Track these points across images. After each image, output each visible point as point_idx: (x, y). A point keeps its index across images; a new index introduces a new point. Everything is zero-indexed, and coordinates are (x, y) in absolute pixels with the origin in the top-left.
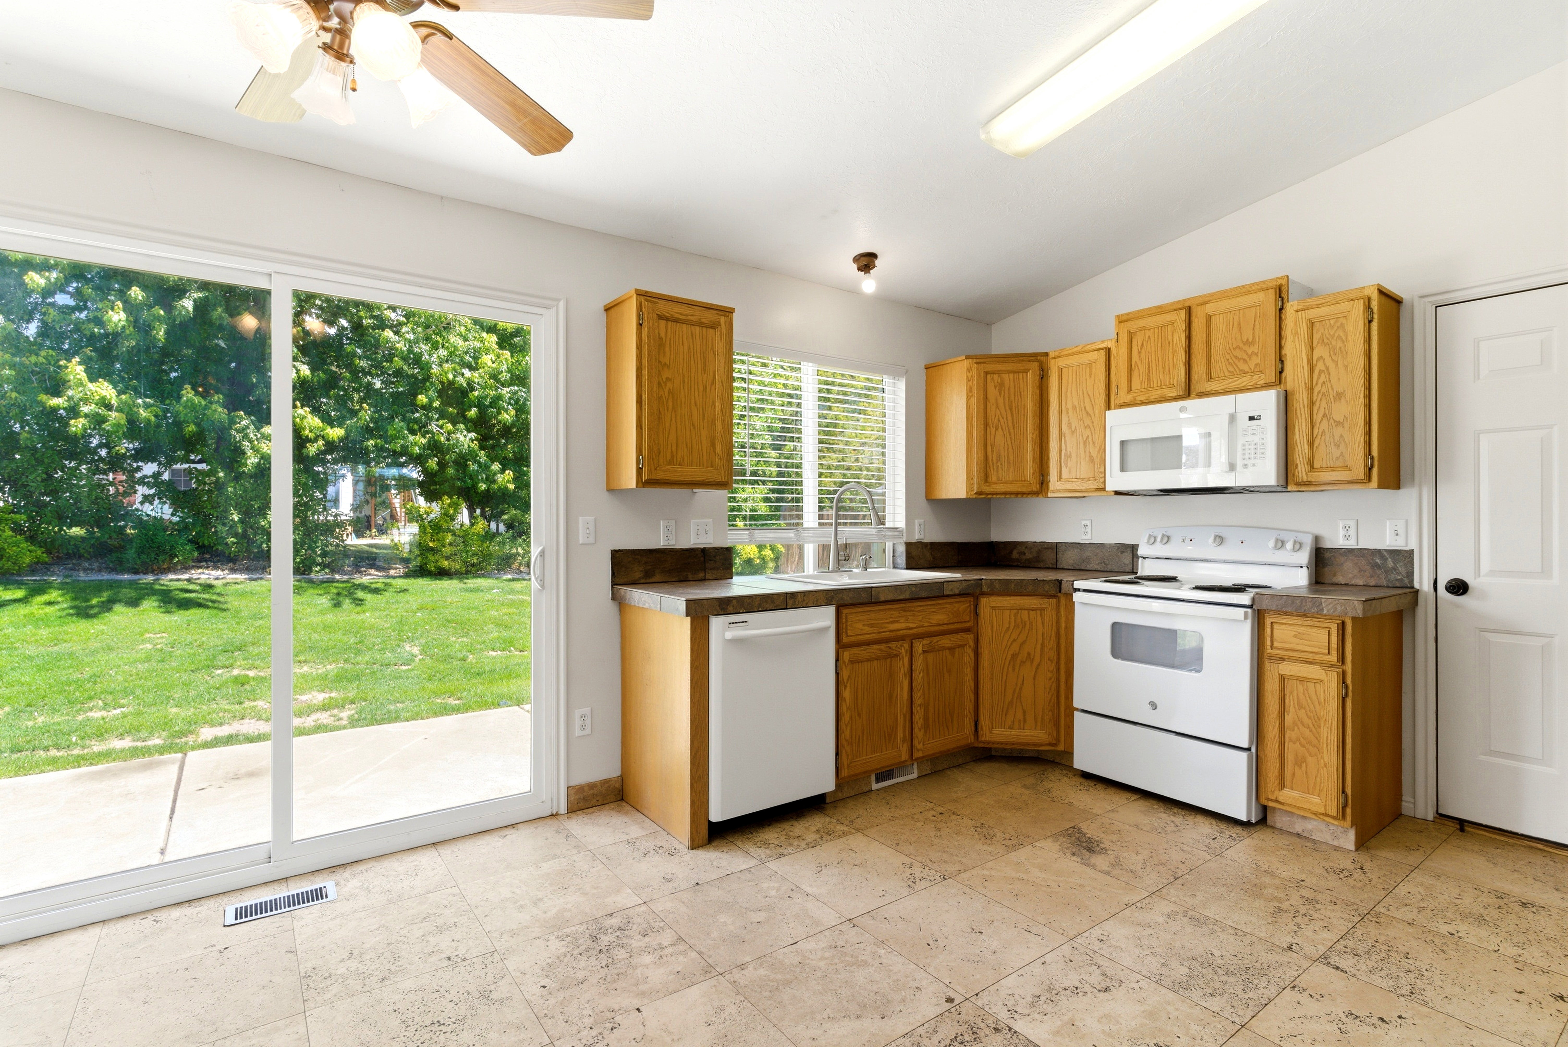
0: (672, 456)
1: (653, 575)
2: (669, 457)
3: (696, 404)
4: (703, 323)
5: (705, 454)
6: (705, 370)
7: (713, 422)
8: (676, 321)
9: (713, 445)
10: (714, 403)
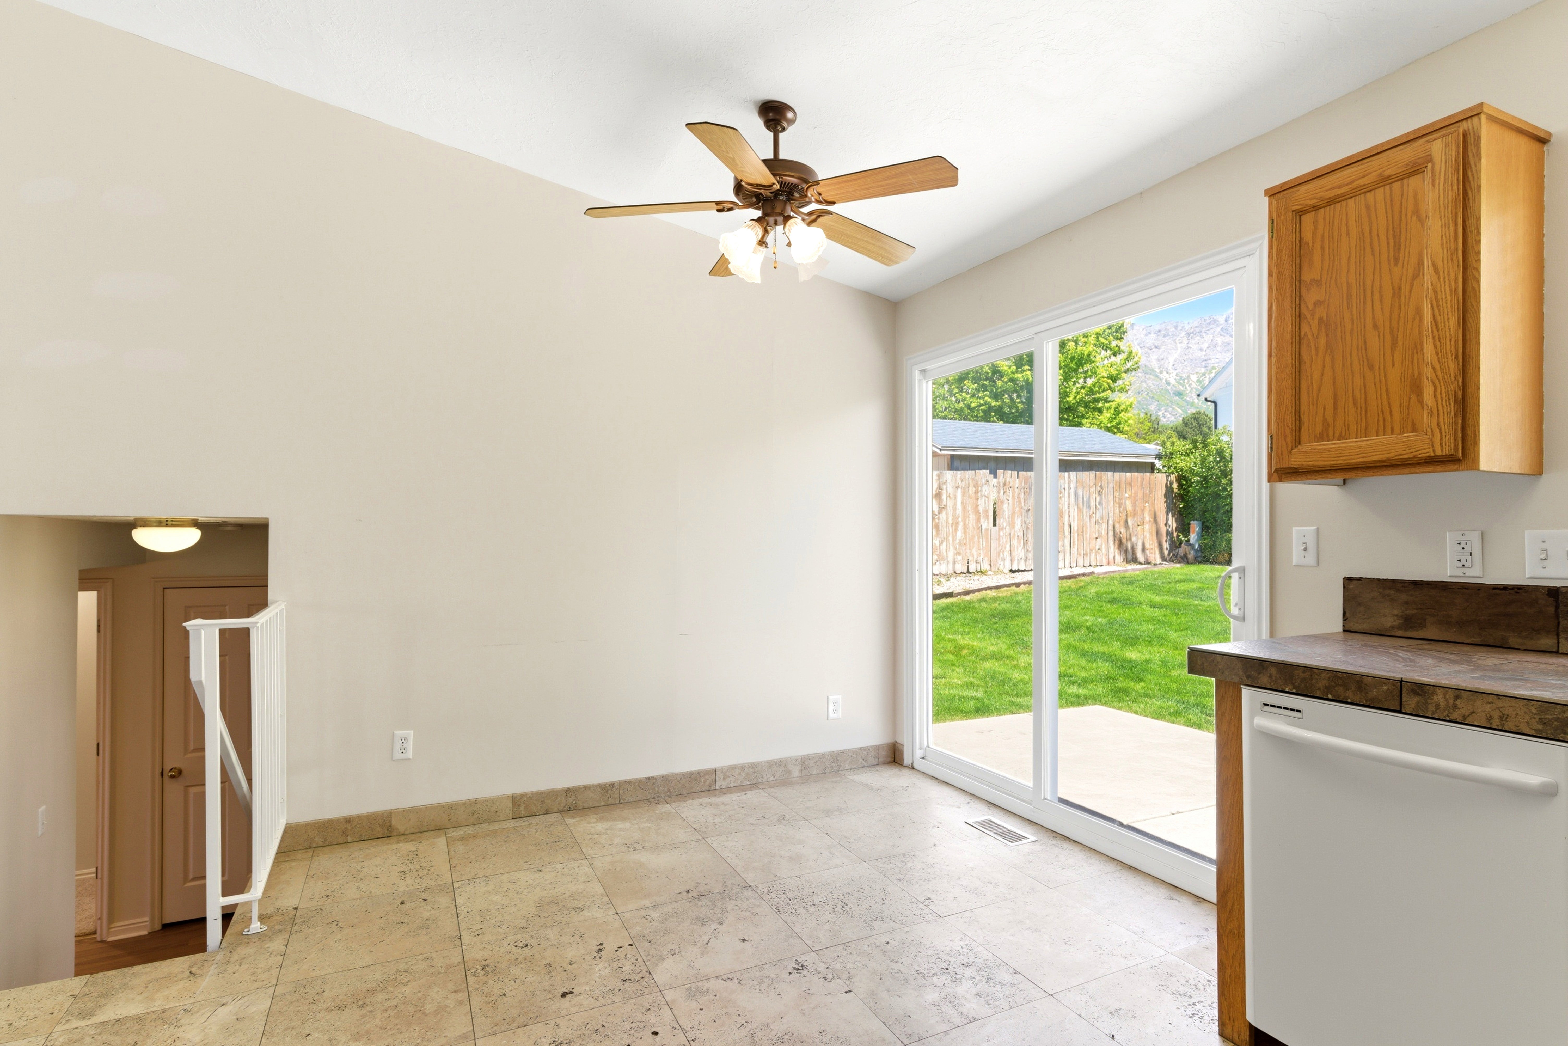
0: (1325, 423)
1: (1422, 626)
2: (1319, 428)
3: (1375, 326)
4: (1389, 177)
5: (1396, 409)
6: (1396, 260)
7: (1417, 348)
8: (1332, 202)
9: (1416, 388)
10: (1419, 311)
